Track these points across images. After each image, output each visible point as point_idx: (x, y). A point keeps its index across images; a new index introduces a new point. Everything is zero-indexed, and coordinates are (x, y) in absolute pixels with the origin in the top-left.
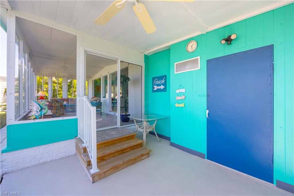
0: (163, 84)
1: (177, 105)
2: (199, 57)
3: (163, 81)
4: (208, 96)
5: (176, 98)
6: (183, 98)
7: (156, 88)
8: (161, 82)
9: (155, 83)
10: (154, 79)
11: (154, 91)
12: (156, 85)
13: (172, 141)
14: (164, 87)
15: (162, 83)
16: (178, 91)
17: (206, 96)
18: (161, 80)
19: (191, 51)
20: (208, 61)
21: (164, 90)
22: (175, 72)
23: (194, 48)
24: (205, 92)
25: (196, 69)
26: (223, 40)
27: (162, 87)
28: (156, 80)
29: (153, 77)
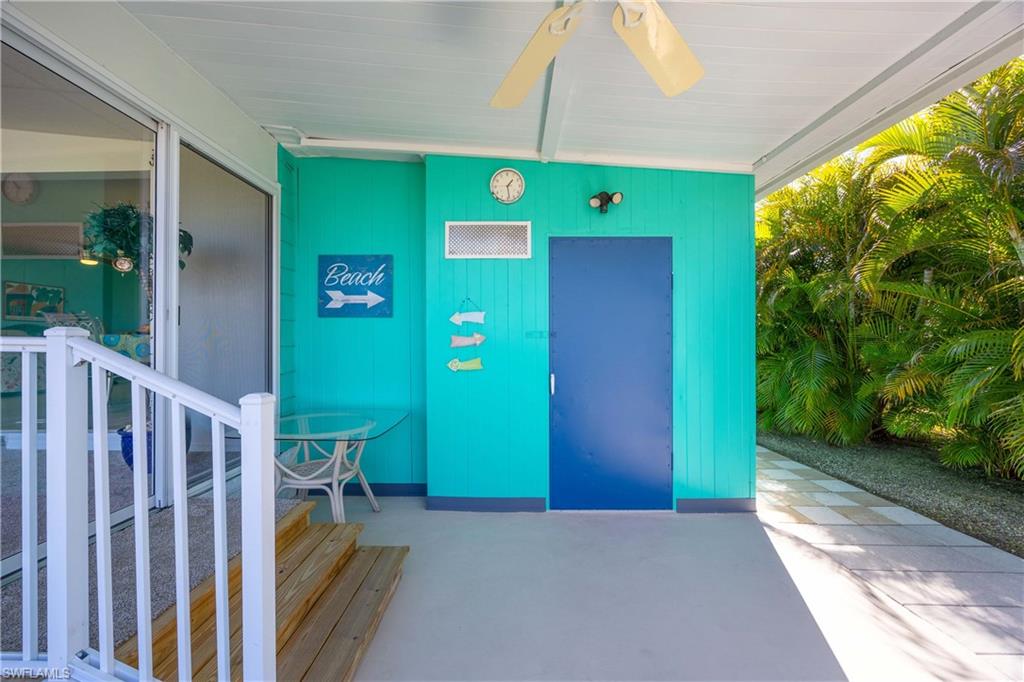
0: (374, 288)
1: (456, 365)
2: (529, 224)
3: (377, 277)
4: (552, 335)
5: (451, 340)
6: (478, 343)
7: (338, 299)
8: (367, 279)
9: (332, 280)
10: (325, 262)
11: (324, 312)
12: (337, 288)
13: (432, 492)
14: (381, 299)
15: (371, 282)
16: (458, 319)
17: (546, 334)
18: (368, 271)
19: (504, 198)
20: (554, 242)
21: (384, 310)
22: (447, 251)
23: (516, 194)
24: (543, 324)
25: (520, 256)
26: (594, 197)
27: (372, 299)
28: (341, 269)
29: (323, 253)
